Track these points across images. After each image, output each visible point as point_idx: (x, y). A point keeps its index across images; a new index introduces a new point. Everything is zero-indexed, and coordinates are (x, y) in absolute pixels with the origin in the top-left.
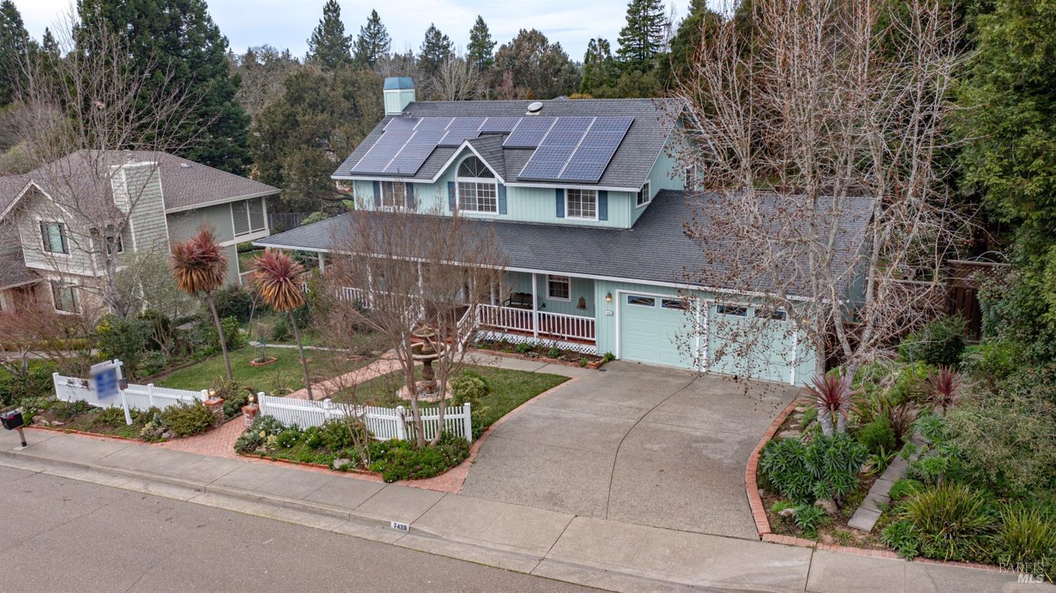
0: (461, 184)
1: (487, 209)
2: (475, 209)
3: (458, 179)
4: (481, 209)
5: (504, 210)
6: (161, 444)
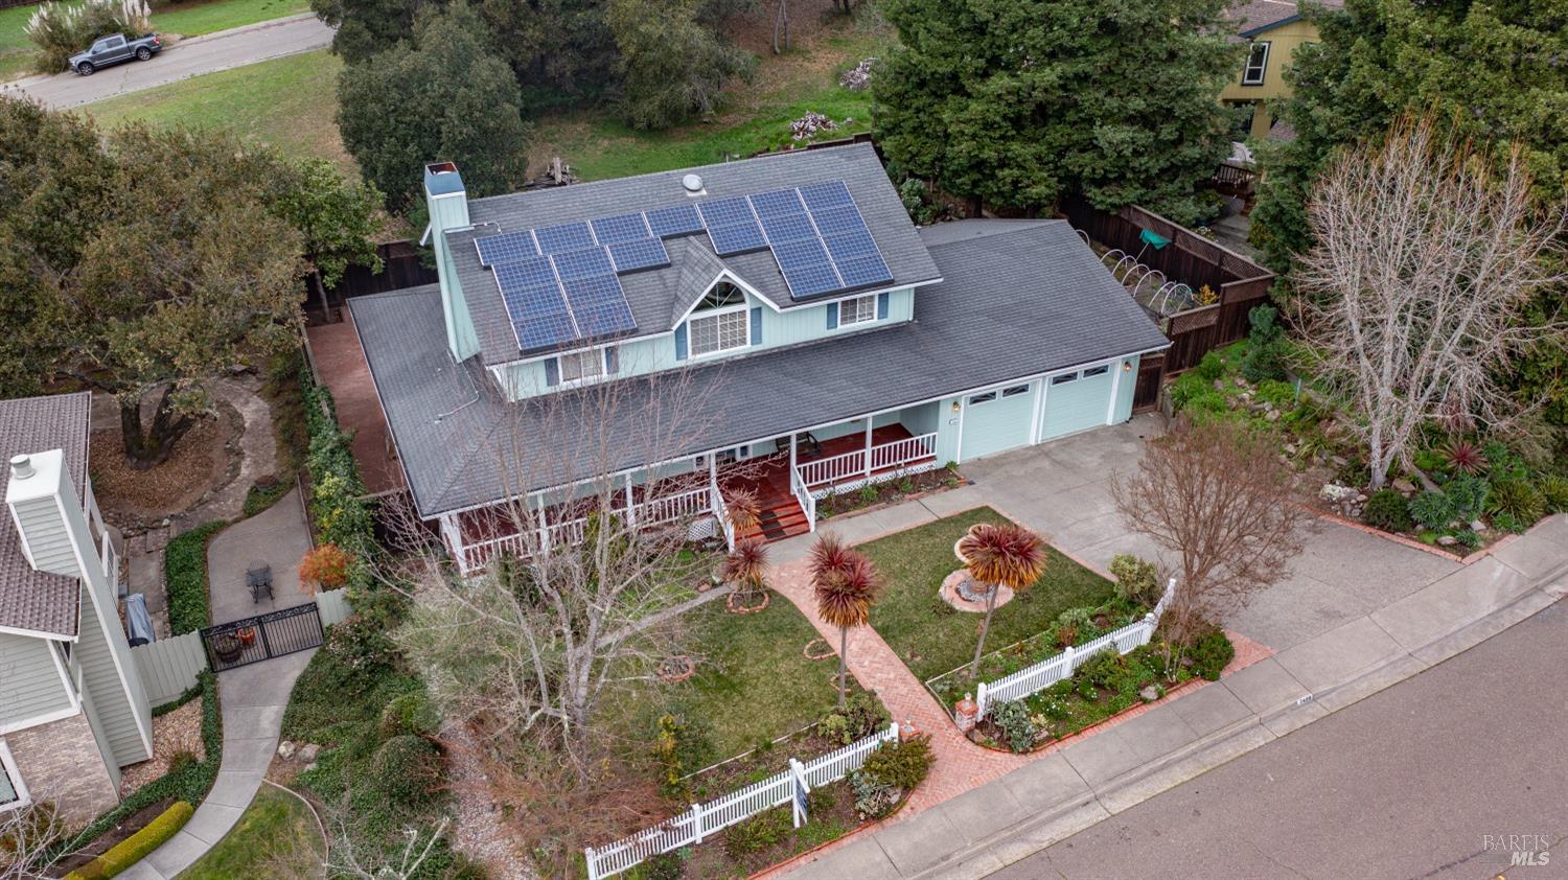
0: (696, 322)
1: (734, 344)
2: (715, 347)
3: (693, 317)
4: (724, 346)
5: (758, 337)
6: (907, 808)
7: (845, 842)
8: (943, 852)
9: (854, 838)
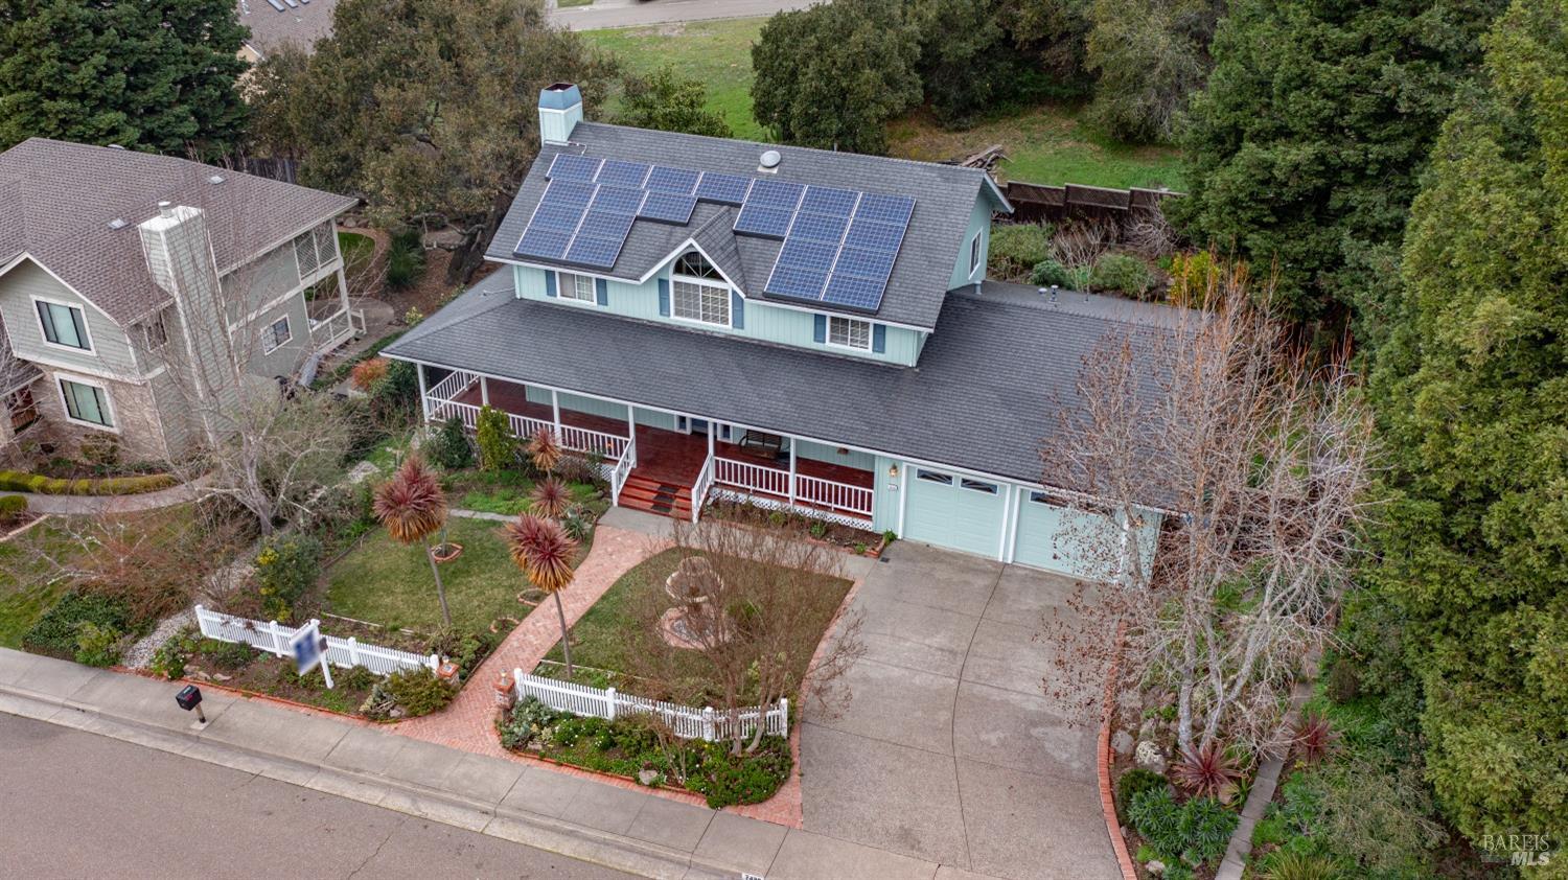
0: (676, 283)
1: (715, 319)
2: (696, 316)
3: (673, 278)
4: (705, 318)
5: (739, 322)
6: (393, 726)
7: (337, 718)
8: (363, 766)
9: (342, 719)
